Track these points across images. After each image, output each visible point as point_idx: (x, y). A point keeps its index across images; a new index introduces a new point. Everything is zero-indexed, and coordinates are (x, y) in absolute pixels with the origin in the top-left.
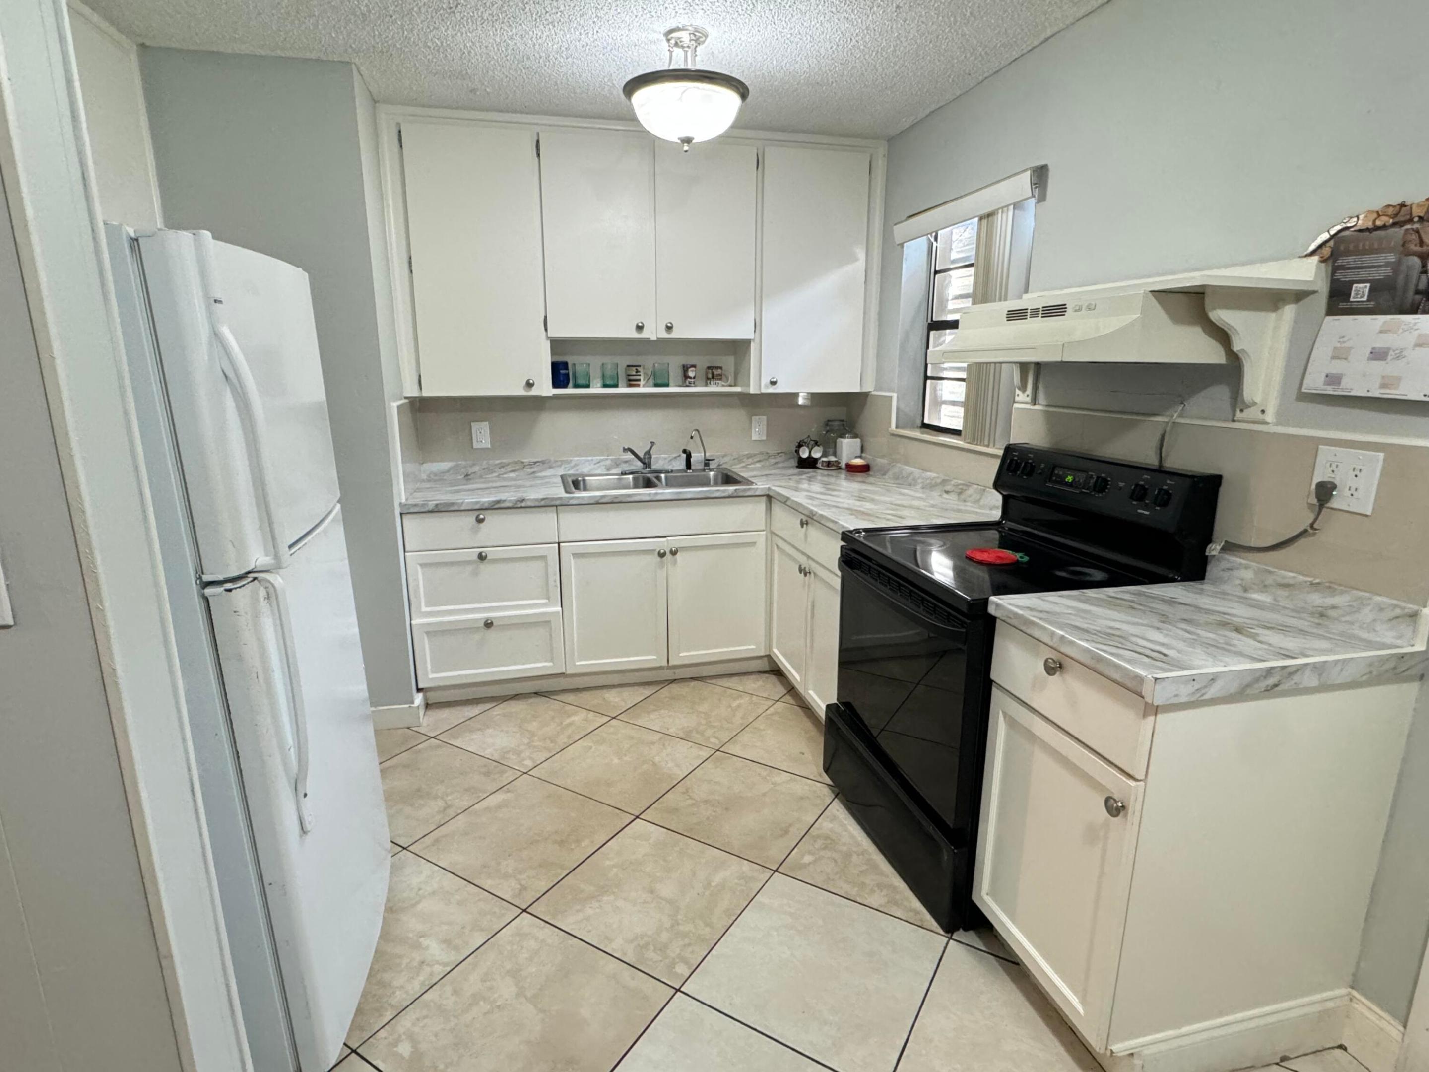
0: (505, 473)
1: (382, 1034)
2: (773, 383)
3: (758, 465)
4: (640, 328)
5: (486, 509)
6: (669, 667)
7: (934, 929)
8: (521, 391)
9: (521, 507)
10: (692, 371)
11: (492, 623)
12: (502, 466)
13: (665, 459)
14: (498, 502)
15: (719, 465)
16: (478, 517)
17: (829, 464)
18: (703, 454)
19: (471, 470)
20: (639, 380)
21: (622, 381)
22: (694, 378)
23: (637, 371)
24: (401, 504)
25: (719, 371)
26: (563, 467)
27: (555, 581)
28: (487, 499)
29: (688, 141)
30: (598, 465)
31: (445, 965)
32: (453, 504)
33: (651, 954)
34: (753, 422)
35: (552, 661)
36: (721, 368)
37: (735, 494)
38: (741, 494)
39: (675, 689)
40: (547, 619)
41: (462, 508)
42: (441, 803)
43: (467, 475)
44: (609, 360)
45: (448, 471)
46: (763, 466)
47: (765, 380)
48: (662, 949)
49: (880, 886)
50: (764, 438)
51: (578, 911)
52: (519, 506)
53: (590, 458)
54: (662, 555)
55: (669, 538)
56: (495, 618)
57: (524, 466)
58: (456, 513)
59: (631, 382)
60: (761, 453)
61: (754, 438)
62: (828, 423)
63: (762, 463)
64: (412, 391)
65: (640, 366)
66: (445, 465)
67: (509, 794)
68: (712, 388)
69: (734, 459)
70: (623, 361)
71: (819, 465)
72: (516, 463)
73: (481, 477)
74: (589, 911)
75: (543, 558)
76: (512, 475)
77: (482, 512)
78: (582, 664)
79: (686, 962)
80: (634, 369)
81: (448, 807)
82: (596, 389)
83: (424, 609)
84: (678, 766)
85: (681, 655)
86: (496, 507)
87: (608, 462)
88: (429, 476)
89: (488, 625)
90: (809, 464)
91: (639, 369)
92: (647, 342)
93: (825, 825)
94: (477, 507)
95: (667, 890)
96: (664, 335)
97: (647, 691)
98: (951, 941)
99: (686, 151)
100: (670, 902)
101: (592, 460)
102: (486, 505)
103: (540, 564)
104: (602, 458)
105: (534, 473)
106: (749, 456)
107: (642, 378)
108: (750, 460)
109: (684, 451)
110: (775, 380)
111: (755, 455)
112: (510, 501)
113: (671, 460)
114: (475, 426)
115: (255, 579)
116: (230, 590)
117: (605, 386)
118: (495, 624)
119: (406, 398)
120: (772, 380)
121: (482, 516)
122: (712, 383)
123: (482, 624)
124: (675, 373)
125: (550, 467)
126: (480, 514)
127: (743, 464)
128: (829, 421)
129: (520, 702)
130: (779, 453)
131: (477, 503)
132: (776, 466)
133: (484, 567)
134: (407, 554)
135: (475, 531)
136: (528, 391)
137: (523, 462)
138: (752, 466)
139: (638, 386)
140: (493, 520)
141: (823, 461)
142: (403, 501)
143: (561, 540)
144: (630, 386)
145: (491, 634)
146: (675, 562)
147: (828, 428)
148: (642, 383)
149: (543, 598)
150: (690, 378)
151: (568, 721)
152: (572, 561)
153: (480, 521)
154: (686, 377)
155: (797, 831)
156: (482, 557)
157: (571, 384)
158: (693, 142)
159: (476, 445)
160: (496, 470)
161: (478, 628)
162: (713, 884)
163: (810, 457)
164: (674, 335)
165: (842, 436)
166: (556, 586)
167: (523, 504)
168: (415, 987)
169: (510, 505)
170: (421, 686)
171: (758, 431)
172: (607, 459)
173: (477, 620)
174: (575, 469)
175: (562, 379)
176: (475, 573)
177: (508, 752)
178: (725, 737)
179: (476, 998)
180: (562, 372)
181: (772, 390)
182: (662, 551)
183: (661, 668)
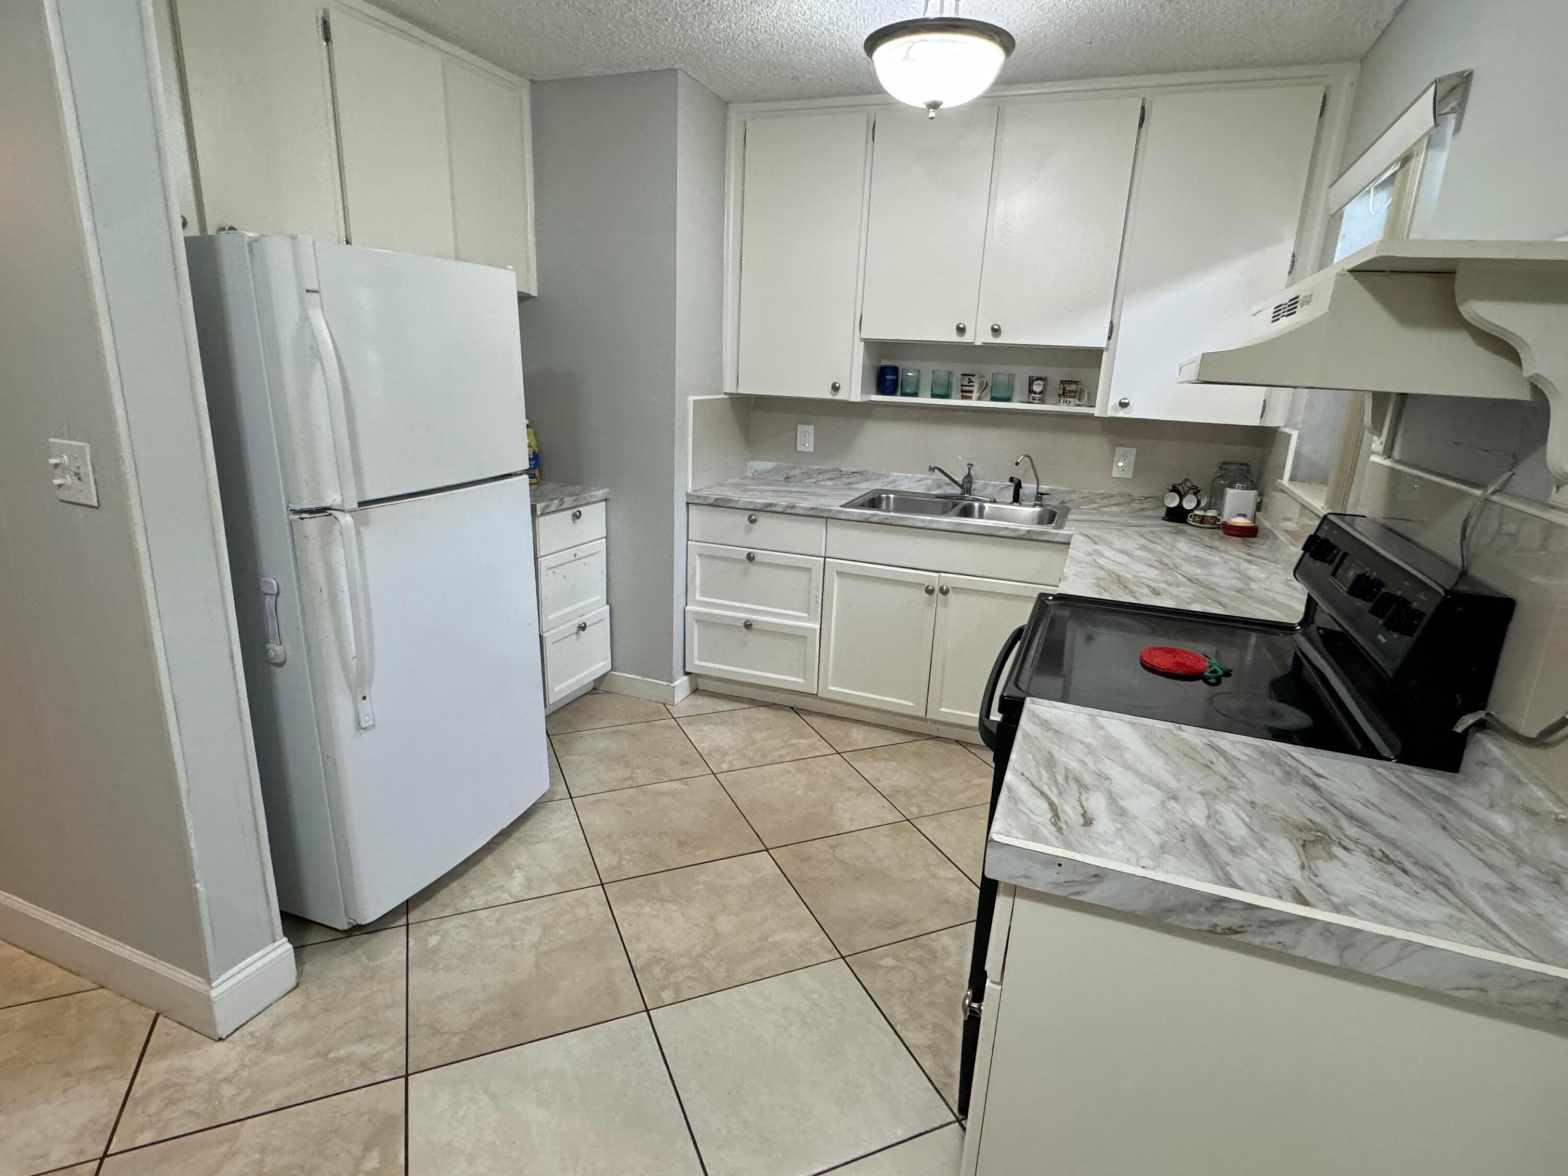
0: (823, 480)
1: (433, 923)
2: (1123, 405)
3: (1115, 509)
4: (961, 330)
5: (759, 510)
6: (925, 720)
7: (950, 1102)
8: (827, 394)
9: (790, 514)
10: (1038, 385)
11: (751, 625)
12: (820, 472)
13: (995, 486)
14: (770, 505)
15: (1062, 503)
16: (750, 516)
17: (1203, 519)
18: (1035, 486)
19: (791, 473)
20: (971, 392)
21: (956, 391)
22: (1040, 393)
23: (970, 381)
24: (687, 493)
25: (1073, 387)
26: (880, 481)
27: (817, 597)
28: (761, 501)
29: (935, 105)
30: (918, 484)
31: (511, 896)
32: (730, 501)
33: (657, 971)
34: (1116, 452)
35: (804, 679)
36: (1076, 383)
37: (1027, 536)
38: (1035, 537)
39: (929, 746)
40: (803, 634)
41: (738, 506)
42: (627, 773)
43: (787, 478)
44: (942, 367)
45: (771, 470)
46: (1122, 511)
47: (1114, 401)
48: (669, 971)
49: (936, 1027)
50: (1130, 477)
51: (639, 905)
52: (789, 512)
53: (910, 475)
54: (930, 592)
55: (942, 574)
56: (754, 621)
57: (841, 474)
58: (732, 510)
59: (966, 394)
60: (1121, 495)
61: (1115, 474)
62: (1223, 465)
63: (1121, 508)
64: (729, 387)
65: (974, 375)
66: (769, 465)
67: (684, 787)
68: (1063, 408)
69: (1083, 498)
70: (959, 369)
71: (1190, 520)
72: (833, 470)
73: (800, 481)
74: (647, 910)
75: (808, 570)
76: (829, 483)
77: (756, 513)
78: (835, 690)
79: (677, 991)
80: (967, 378)
81: (631, 778)
82: (924, 400)
83: (698, 598)
84: (851, 820)
85: (941, 710)
86: (768, 509)
87: (929, 482)
88: (753, 474)
89: (748, 626)
90: (1177, 515)
91: (972, 379)
92: (970, 347)
93: (945, 939)
94: (750, 507)
95: (725, 924)
96: (990, 339)
97: (896, 738)
98: (957, 1124)
99: (932, 118)
100: (717, 935)
101: (912, 477)
102: (759, 507)
103: (803, 576)
104: (923, 476)
105: (850, 483)
106: (1104, 496)
107: (975, 389)
108: (1105, 502)
109: (1012, 480)
110: (1127, 401)
111: (1112, 496)
112: (781, 506)
113: (1002, 489)
114: (801, 428)
115: (330, 514)
116: (302, 519)
117: (934, 396)
118: (754, 626)
119: (726, 394)
120: (1123, 401)
121: (754, 517)
122: (1062, 400)
123: (741, 624)
124: (1020, 386)
125: (867, 480)
126: (754, 513)
127: (1095, 506)
128: (1225, 463)
129: (771, 711)
130: (1147, 498)
131: (751, 503)
132: (1140, 513)
133: (753, 568)
134: (690, 542)
135: (749, 531)
136: (834, 395)
137: (841, 471)
138: (1106, 509)
139: (970, 398)
140: (765, 522)
141: (1195, 515)
142: (690, 491)
143: (828, 555)
144: (964, 398)
145: (750, 636)
146: (946, 604)
147: (1223, 472)
148: (975, 395)
149: (804, 612)
150: (1035, 393)
151: (794, 742)
152: (836, 578)
153: (752, 521)
154: (1031, 391)
155: (903, 932)
156: (750, 558)
157: (899, 392)
158: (941, 107)
159: (800, 448)
160: (815, 475)
161: (739, 627)
162: (771, 939)
163: (1180, 506)
164: (1002, 340)
165: (1231, 486)
166: (817, 602)
167: (793, 511)
168: (480, 902)
169: (780, 509)
170: (688, 670)
171: (1122, 466)
172: (928, 479)
173: (740, 619)
174: (892, 485)
175: (888, 385)
176: (745, 572)
177: (717, 751)
178: (930, 808)
179: (509, 931)
180: (889, 377)
181: (1122, 414)
182: (930, 588)
183: (917, 718)
